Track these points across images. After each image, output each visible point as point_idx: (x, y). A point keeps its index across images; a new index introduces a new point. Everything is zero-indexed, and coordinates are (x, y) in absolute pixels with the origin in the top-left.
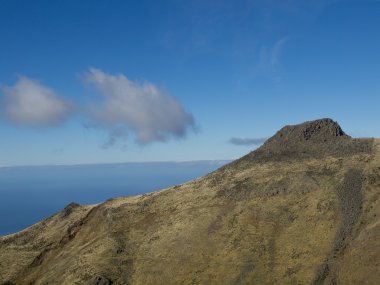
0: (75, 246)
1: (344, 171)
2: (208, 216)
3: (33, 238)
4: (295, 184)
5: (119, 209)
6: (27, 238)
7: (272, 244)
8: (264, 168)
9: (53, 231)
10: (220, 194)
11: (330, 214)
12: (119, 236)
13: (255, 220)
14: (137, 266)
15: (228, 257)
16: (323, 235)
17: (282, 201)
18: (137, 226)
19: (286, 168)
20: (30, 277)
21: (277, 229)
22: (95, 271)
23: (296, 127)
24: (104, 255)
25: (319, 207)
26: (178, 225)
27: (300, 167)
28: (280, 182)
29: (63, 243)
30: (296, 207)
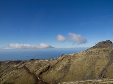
0: (63, 61)
1: (111, 50)
2: (84, 57)
3: (57, 59)
4: (101, 52)
5: (70, 56)
6: (56, 59)
7: (95, 63)
8: (95, 49)
9: (60, 58)
10: (87, 54)
11: (107, 58)
12: (69, 60)
13: (92, 59)
14: (71, 65)
15: (87, 65)
16: (105, 62)
17: (98, 55)
18: (72, 59)
19: (99, 49)
20: (56, 65)
21: (96, 60)
22: (65, 65)
23: (102, 42)
24: (67, 63)
25: (105, 57)
26: (79, 59)
27: (102, 49)
28: (98, 52)
29: (61, 60)
30: (100, 57)
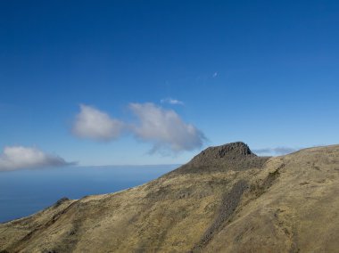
0: (52, 228)
1: (235, 181)
2: (134, 210)
4: (198, 190)
5: (86, 204)
7: (165, 233)
8: (183, 178)
9: (45, 217)
10: (148, 196)
11: (212, 213)
12: (77, 224)
13: (161, 215)
14: (79, 245)
15: (134, 241)
16: (199, 228)
17: (183, 202)
18: (92, 216)
19: (197, 178)
21: (173, 223)
23: (215, 148)
24: (62, 236)
25: (206, 209)
26: (114, 217)
27: (206, 177)
28: (188, 189)
30: (191, 208)
